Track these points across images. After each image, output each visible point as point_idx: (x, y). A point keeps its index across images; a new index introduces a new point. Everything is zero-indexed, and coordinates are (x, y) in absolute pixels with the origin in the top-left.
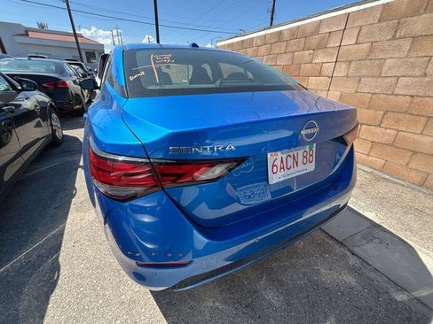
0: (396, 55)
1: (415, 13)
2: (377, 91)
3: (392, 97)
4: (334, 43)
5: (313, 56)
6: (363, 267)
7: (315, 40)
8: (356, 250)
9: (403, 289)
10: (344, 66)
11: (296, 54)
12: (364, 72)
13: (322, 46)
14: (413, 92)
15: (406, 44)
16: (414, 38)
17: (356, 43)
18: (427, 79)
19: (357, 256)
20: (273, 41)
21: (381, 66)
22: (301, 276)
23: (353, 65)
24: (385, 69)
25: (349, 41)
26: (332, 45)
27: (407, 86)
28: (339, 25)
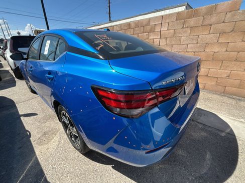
0: (185, 35)
1: (190, 17)
2: (180, 51)
3: (187, 53)
4: (158, 29)
5: (149, 36)
6: (205, 127)
7: (148, 28)
8: (199, 121)
9: (222, 131)
10: (164, 40)
11: (139, 35)
12: (173, 42)
13: (152, 31)
14: (194, 50)
15: (189, 30)
16: (191, 27)
17: (168, 30)
18: (199, 45)
19: (200, 123)
20: (126, 28)
21: (180, 40)
22: (186, 139)
23: (168, 39)
24: (182, 41)
25: (164, 28)
26: (157, 31)
27: (192, 48)
28: (158, 21)
